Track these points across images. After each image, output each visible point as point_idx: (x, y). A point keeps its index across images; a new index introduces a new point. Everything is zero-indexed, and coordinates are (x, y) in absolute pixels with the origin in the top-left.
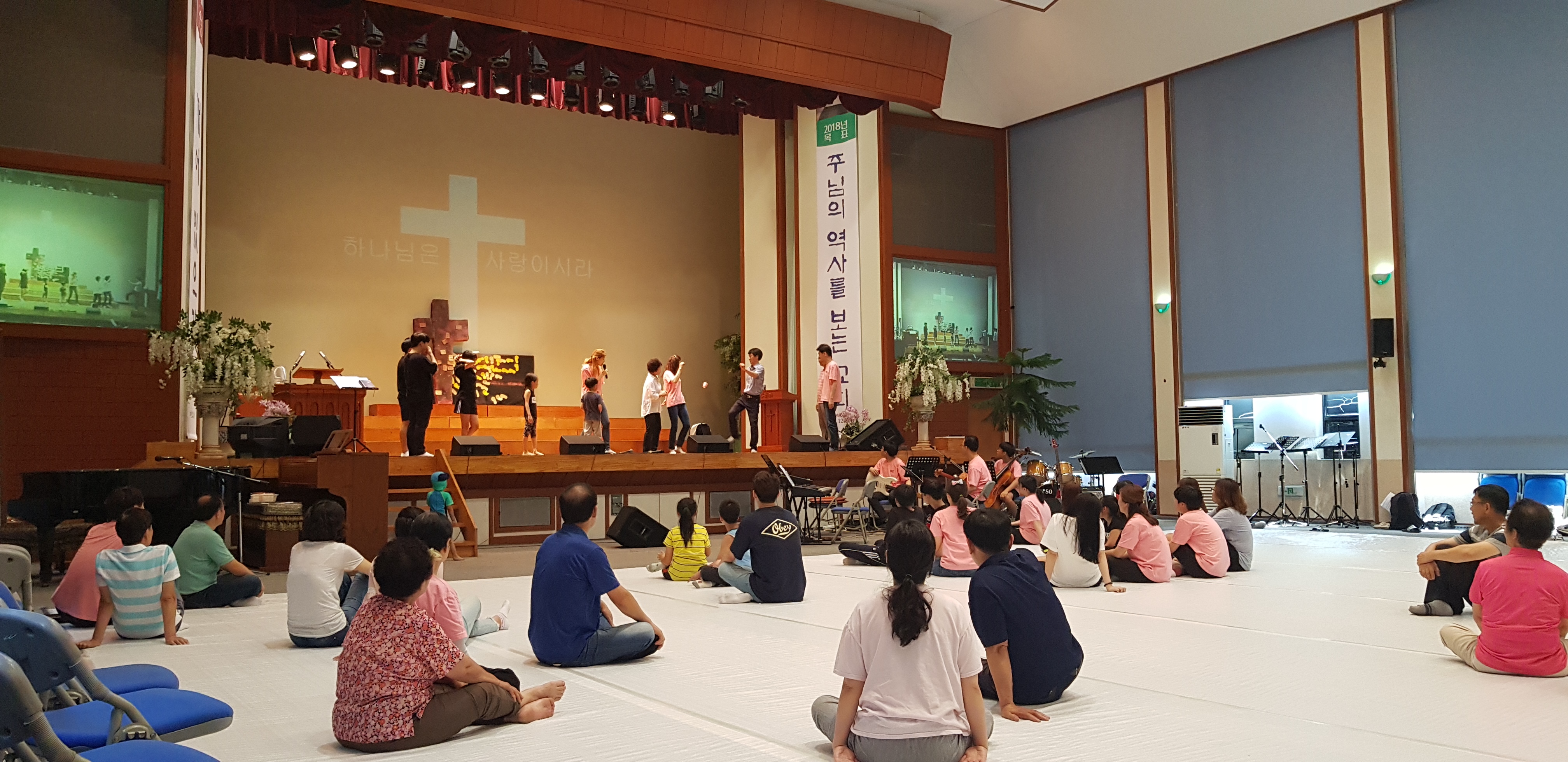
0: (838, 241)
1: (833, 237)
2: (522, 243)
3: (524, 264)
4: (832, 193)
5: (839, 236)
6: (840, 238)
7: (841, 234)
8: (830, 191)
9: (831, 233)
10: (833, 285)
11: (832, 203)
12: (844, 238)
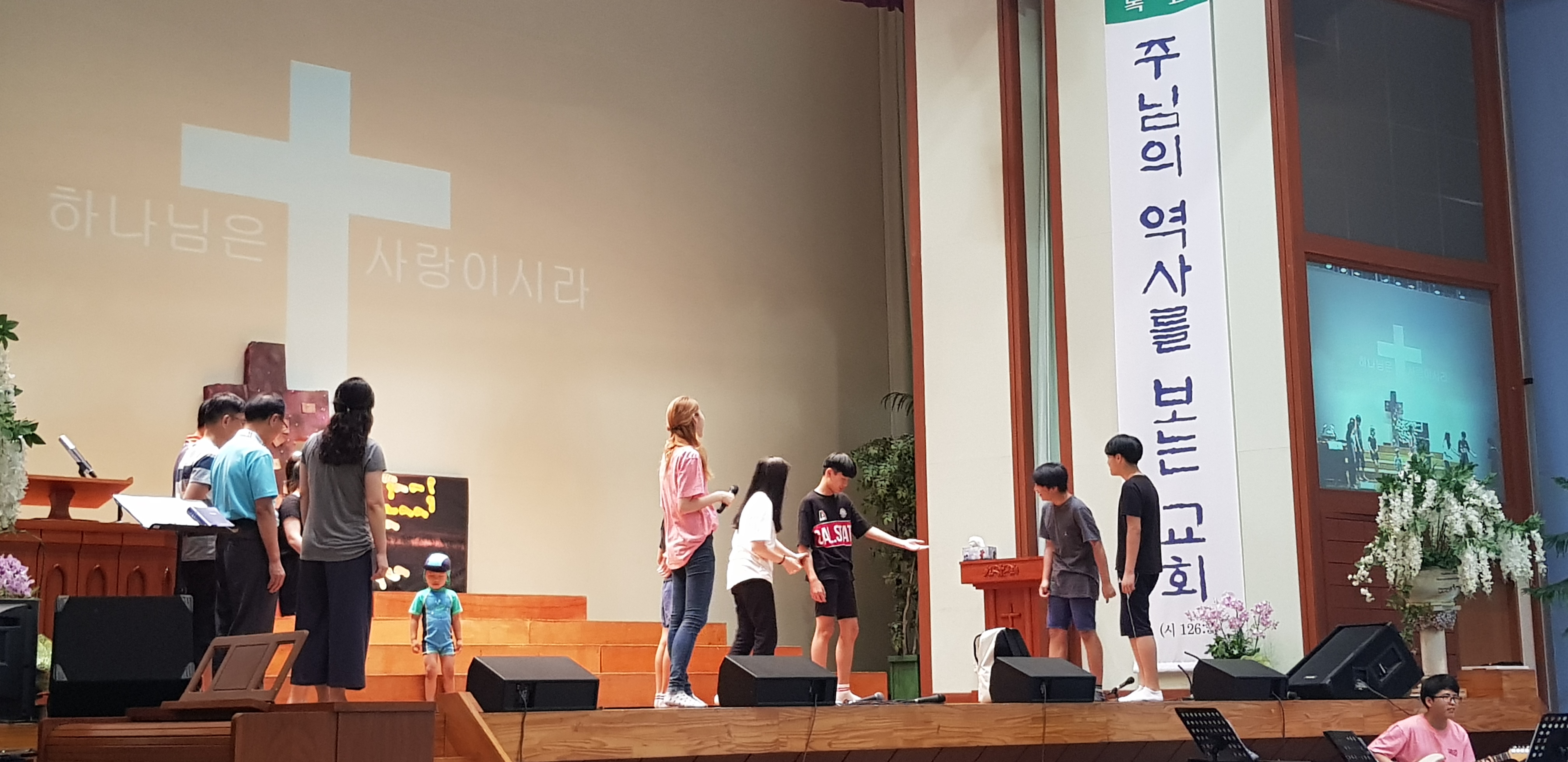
0: (1166, 226)
1: (1153, 217)
2: (445, 223)
3: (447, 270)
4: (1148, 123)
5: (1168, 216)
6: (1173, 220)
7: (1173, 210)
8: (1144, 119)
9: (1151, 209)
10: (1157, 324)
11: (1151, 144)
12: (1183, 219)
